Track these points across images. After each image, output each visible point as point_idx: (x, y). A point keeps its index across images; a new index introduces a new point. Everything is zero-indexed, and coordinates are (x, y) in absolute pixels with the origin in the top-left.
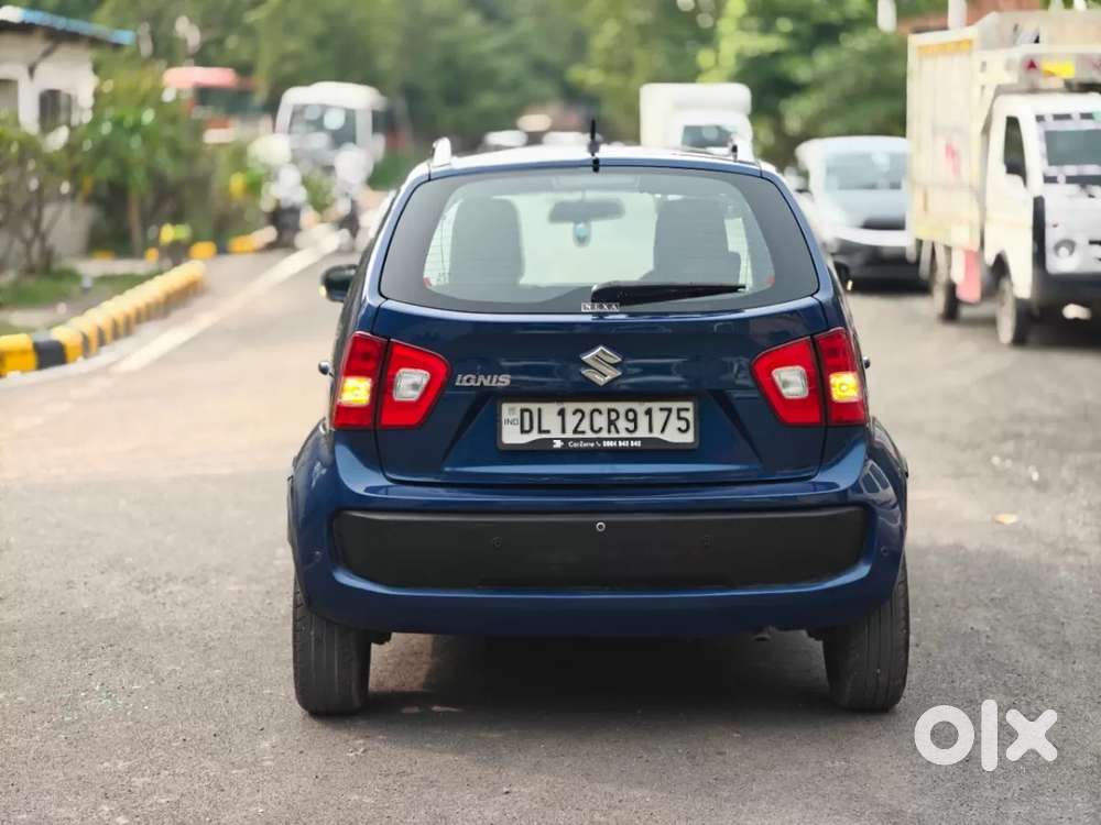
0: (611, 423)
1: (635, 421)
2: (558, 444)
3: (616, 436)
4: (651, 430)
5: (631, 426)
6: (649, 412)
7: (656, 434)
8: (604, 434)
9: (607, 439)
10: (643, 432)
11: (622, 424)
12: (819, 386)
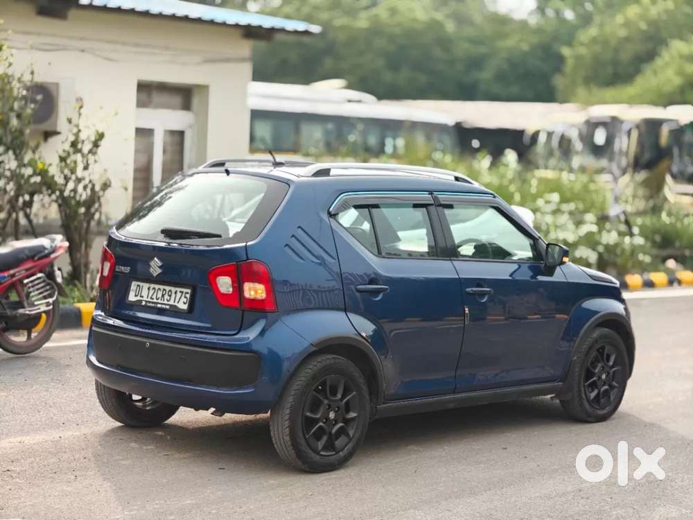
0: (163, 296)
1: (170, 296)
2: (144, 303)
3: (162, 302)
4: (174, 302)
5: (169, 298)
6: (176, 293)
7: (176, 304)
8: (159, 301)
9: (159, 303)
10: (171, 302)
11: (166, 297)
12: (238, 288)
